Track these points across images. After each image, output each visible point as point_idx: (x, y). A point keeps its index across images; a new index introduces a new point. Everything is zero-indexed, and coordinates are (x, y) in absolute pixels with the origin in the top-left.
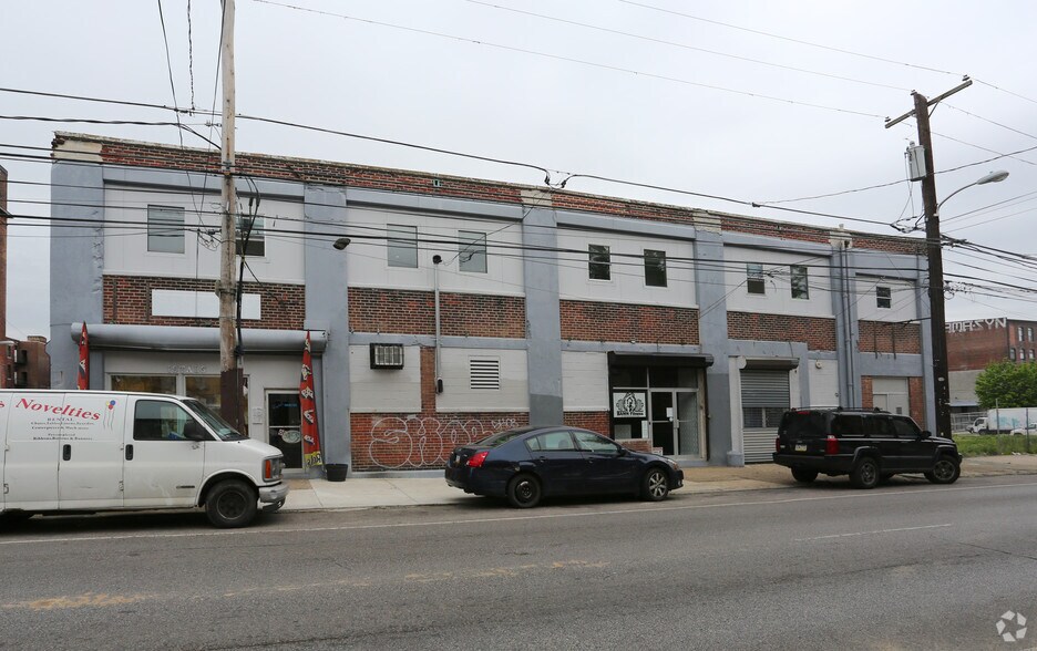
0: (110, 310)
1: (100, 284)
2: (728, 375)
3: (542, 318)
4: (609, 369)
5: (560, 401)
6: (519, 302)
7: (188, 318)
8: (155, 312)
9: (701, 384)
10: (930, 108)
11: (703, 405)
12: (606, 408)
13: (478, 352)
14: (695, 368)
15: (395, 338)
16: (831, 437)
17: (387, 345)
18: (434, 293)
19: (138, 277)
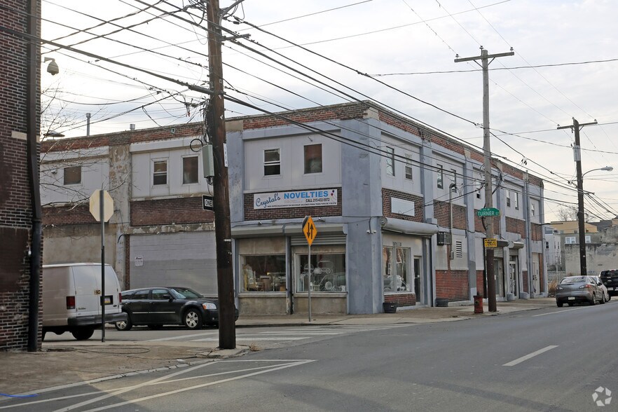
1: (381, 193)
5: (475, 265)
6: (465, 210)
7: (399, 214)
10: (580, 128)
11: (501, 267)
13: (458, 237)
18: (449, 203)
19: (388, 190)
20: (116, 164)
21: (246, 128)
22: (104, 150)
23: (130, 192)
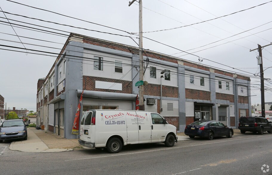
0: (84, 86)
1: (82, 78)
2: (216, 108)
3: (182, 93)
4: (194, 106)
5: (185, 114)
6: (177, 89)
7: (104, 89)
8: (96, 87)
9: (211, 110)
10: (262, 48)
11: (211, 115)
12: (193, 116)
13: (169, 101)
14: (210, 106)
15: (152, 97)
16: (255, 123)
17: (150, 99)
18: (160, 85)
19: (92, 77)
23: (49, 91)
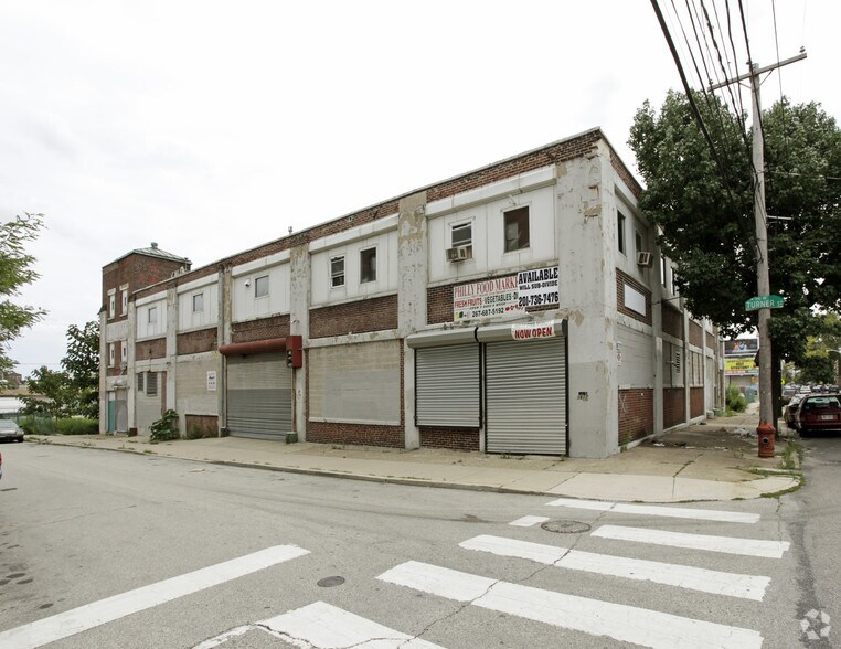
20: (296, 268)
21: (430, 200)
22: (284, 254)
23: (309, 300)
